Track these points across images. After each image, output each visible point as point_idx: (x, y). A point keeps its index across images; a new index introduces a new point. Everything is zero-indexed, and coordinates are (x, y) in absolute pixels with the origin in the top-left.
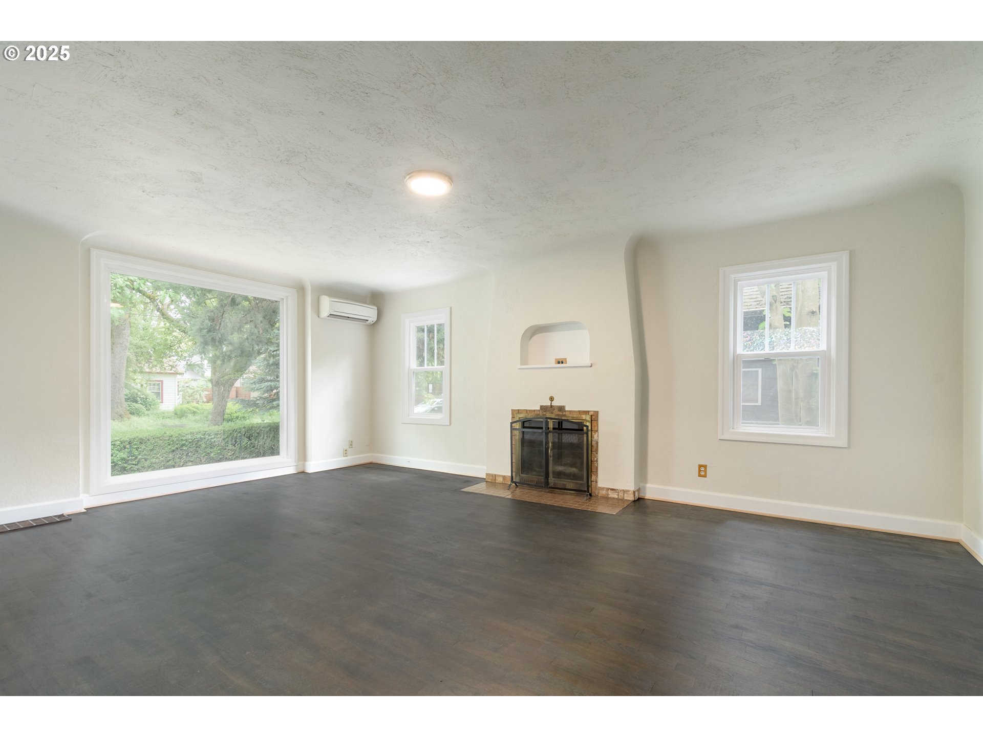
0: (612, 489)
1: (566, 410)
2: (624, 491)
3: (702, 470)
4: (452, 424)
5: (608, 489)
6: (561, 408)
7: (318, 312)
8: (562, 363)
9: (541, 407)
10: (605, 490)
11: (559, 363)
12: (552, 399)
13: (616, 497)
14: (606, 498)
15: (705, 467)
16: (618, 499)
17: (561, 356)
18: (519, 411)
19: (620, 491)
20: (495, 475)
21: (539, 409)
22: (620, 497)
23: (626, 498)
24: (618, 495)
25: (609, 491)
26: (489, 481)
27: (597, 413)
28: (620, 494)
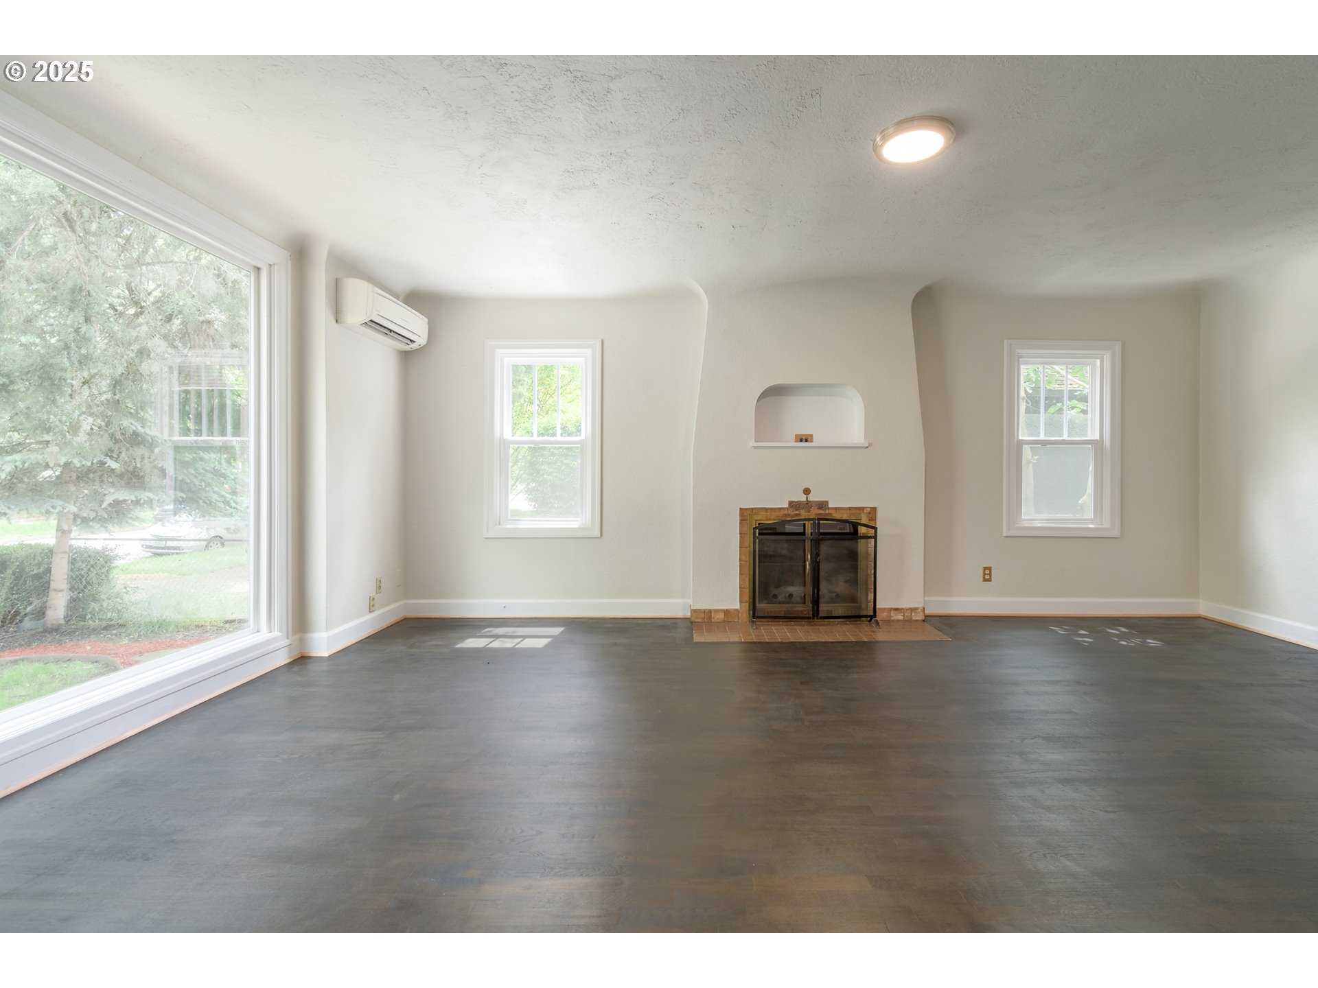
0: (896, 609)
1: (830, 506)
2: (912, 610)
3: (987, 574)
4: (604, 534)
5: (890, 610)
6: (822, 505)
7: (338, 316)
8: (806, 441)
9: (791, 503)
10: (886, 611)
11: (801, 441)
12: (807, 491)
13: (901, 618)
14: (888, 622)
15: (990, 569)
16: (904, 621)
17: (804, 431)
18: (752, 511)
19: (907, 610)
20: (710, 611)
21: (786, 506)
22: (906, 619)
23: (914, 618)
24: (904, 616)
25: (892, 612)
26: (699, 620)
27: (874, 510)
28: (906, 614)
